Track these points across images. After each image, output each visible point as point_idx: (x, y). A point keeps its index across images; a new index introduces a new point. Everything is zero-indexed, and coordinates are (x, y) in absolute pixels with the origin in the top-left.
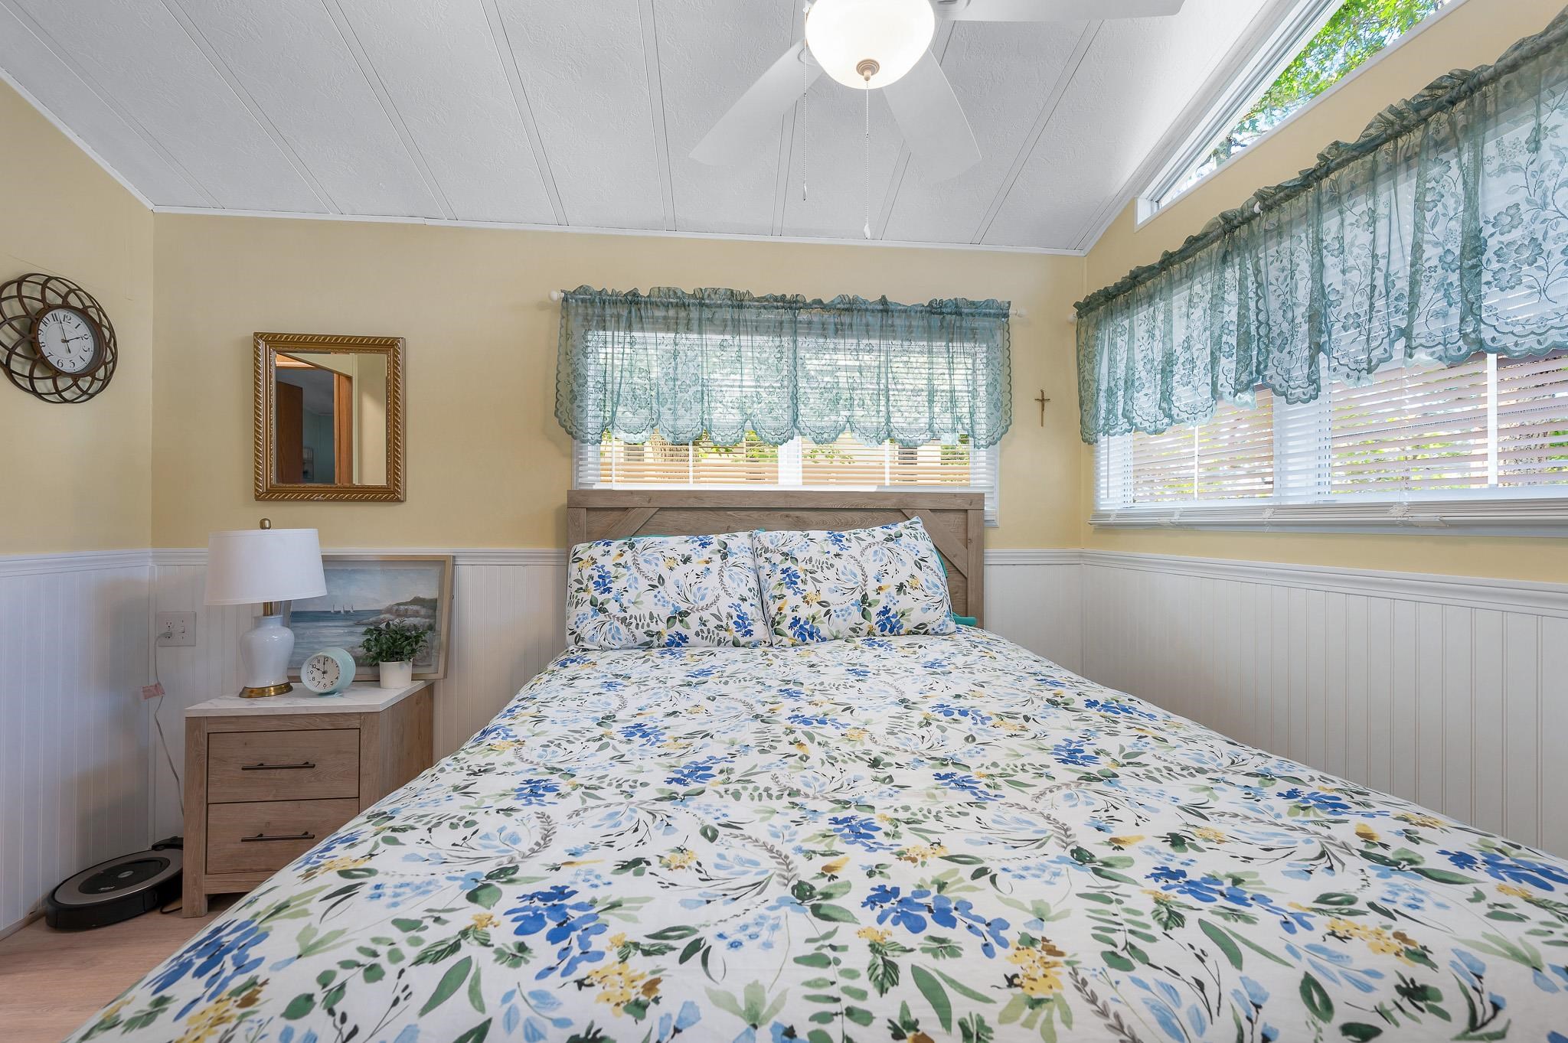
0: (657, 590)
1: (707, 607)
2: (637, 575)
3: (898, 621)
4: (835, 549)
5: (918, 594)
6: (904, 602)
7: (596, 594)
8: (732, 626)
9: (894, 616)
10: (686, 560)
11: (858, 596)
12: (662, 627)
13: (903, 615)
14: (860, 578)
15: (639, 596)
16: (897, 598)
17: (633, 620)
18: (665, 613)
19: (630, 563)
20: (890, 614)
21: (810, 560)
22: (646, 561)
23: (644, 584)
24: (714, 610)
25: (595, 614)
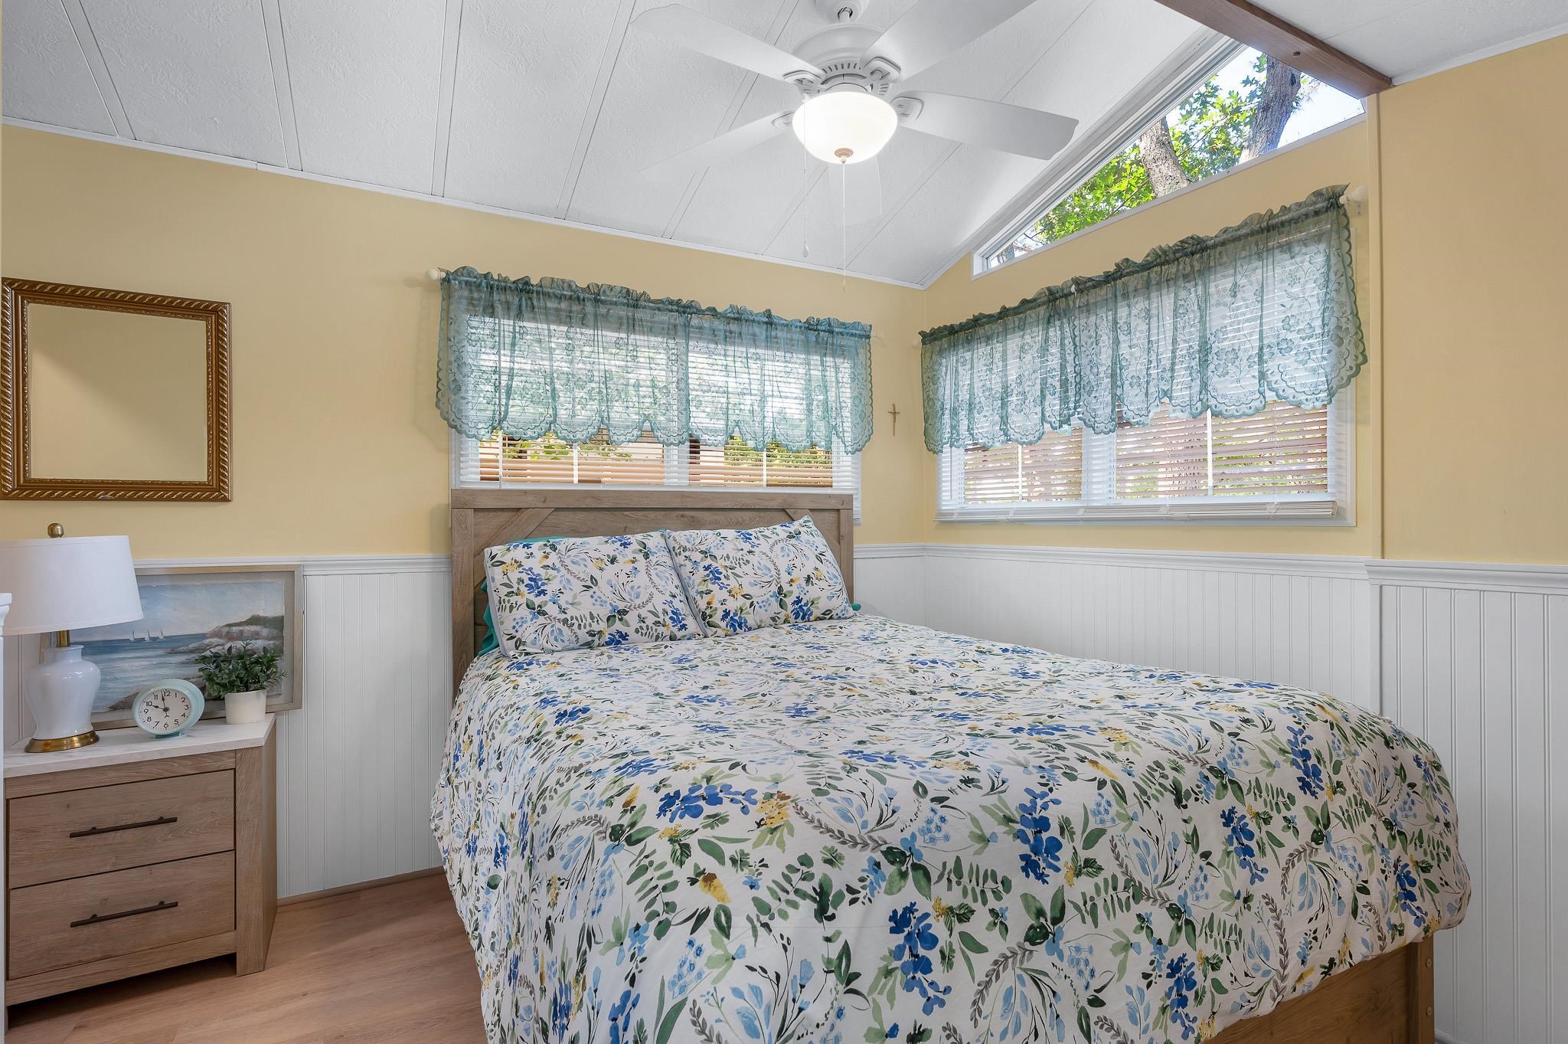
0: (592, 591)
1: (644, 605)
2: (568, 576)
3: (809, 609)
4: (747, 547)
5: (822, 584)
6: (813, 592)
7: (532, 597)
8: (669, 622)
9: (806, 605)
10: (613, 560)
11: (774, 589)
12: (602, 626)
13: (813, 603)
14: (774, 572)
15: (575, 597)
16: (807, 588)
17: (574, 621)
18: (605, 612)
19: (558, 565)
20: (802, 603)
21: (728, 557)
22: (573, 562)
23: (577, 586)
24: (650, 607)
25: (534, 617)
